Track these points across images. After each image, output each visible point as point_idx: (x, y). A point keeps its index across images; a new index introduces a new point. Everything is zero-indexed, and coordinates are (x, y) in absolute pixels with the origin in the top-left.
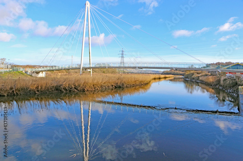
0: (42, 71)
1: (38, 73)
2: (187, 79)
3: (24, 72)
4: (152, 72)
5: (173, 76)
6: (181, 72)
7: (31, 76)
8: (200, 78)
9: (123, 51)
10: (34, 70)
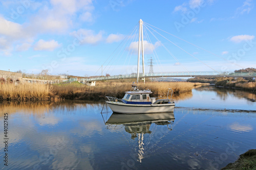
0: (93, 81)
1: (90, 82)
2: (220, 86)
3: (79, 82)
4: (174, 80)
5: (201, 83)
6: (207, 80)
7: (86, 84)
8: (236, 85)
9: (151, 60)
10: (87, 80)
